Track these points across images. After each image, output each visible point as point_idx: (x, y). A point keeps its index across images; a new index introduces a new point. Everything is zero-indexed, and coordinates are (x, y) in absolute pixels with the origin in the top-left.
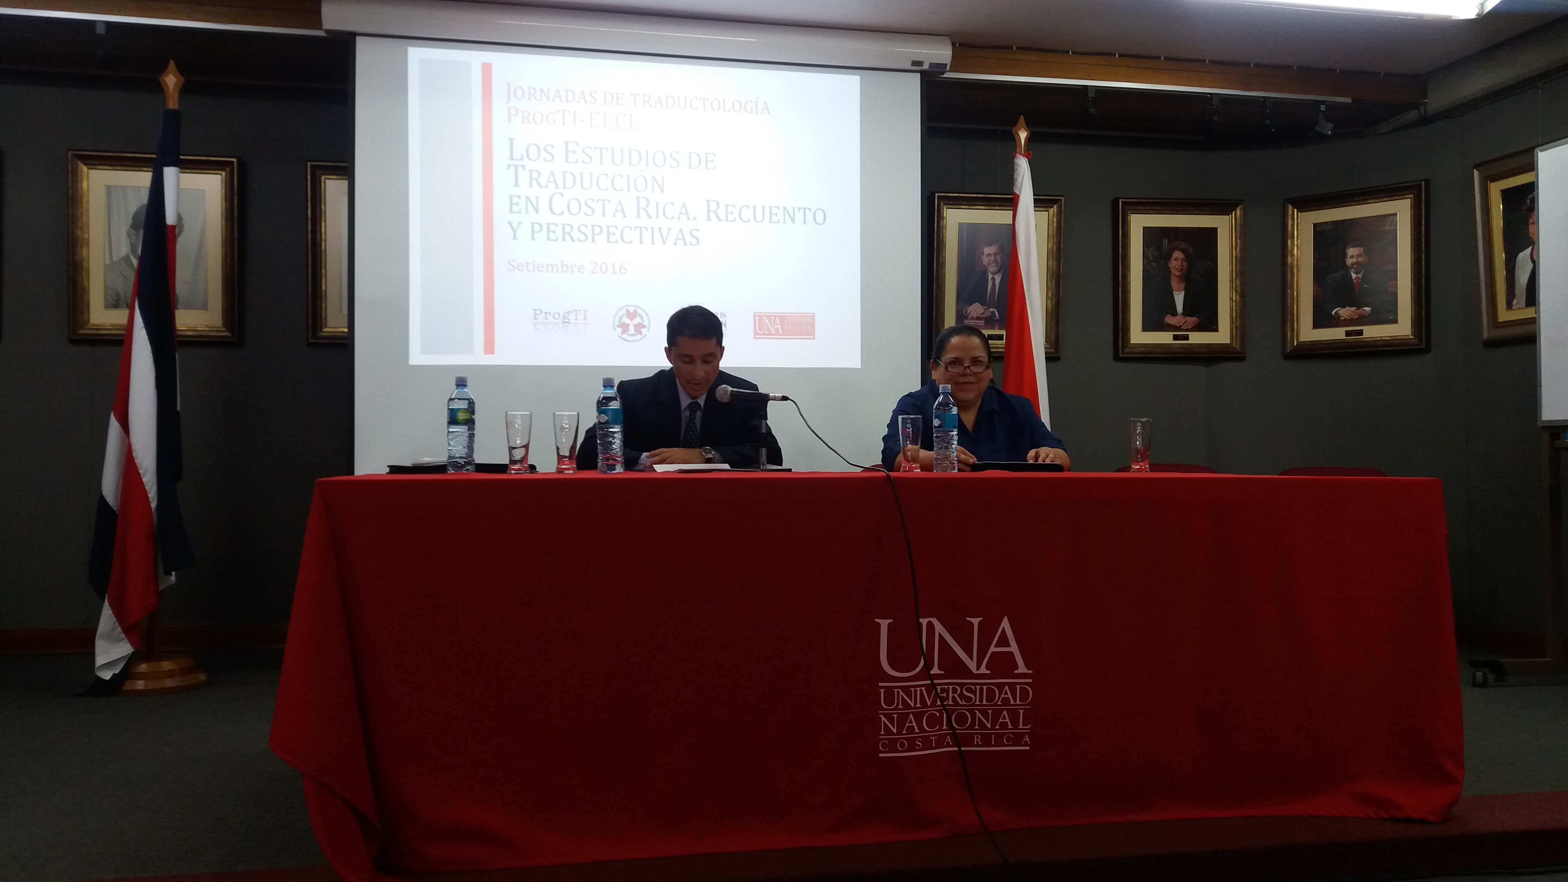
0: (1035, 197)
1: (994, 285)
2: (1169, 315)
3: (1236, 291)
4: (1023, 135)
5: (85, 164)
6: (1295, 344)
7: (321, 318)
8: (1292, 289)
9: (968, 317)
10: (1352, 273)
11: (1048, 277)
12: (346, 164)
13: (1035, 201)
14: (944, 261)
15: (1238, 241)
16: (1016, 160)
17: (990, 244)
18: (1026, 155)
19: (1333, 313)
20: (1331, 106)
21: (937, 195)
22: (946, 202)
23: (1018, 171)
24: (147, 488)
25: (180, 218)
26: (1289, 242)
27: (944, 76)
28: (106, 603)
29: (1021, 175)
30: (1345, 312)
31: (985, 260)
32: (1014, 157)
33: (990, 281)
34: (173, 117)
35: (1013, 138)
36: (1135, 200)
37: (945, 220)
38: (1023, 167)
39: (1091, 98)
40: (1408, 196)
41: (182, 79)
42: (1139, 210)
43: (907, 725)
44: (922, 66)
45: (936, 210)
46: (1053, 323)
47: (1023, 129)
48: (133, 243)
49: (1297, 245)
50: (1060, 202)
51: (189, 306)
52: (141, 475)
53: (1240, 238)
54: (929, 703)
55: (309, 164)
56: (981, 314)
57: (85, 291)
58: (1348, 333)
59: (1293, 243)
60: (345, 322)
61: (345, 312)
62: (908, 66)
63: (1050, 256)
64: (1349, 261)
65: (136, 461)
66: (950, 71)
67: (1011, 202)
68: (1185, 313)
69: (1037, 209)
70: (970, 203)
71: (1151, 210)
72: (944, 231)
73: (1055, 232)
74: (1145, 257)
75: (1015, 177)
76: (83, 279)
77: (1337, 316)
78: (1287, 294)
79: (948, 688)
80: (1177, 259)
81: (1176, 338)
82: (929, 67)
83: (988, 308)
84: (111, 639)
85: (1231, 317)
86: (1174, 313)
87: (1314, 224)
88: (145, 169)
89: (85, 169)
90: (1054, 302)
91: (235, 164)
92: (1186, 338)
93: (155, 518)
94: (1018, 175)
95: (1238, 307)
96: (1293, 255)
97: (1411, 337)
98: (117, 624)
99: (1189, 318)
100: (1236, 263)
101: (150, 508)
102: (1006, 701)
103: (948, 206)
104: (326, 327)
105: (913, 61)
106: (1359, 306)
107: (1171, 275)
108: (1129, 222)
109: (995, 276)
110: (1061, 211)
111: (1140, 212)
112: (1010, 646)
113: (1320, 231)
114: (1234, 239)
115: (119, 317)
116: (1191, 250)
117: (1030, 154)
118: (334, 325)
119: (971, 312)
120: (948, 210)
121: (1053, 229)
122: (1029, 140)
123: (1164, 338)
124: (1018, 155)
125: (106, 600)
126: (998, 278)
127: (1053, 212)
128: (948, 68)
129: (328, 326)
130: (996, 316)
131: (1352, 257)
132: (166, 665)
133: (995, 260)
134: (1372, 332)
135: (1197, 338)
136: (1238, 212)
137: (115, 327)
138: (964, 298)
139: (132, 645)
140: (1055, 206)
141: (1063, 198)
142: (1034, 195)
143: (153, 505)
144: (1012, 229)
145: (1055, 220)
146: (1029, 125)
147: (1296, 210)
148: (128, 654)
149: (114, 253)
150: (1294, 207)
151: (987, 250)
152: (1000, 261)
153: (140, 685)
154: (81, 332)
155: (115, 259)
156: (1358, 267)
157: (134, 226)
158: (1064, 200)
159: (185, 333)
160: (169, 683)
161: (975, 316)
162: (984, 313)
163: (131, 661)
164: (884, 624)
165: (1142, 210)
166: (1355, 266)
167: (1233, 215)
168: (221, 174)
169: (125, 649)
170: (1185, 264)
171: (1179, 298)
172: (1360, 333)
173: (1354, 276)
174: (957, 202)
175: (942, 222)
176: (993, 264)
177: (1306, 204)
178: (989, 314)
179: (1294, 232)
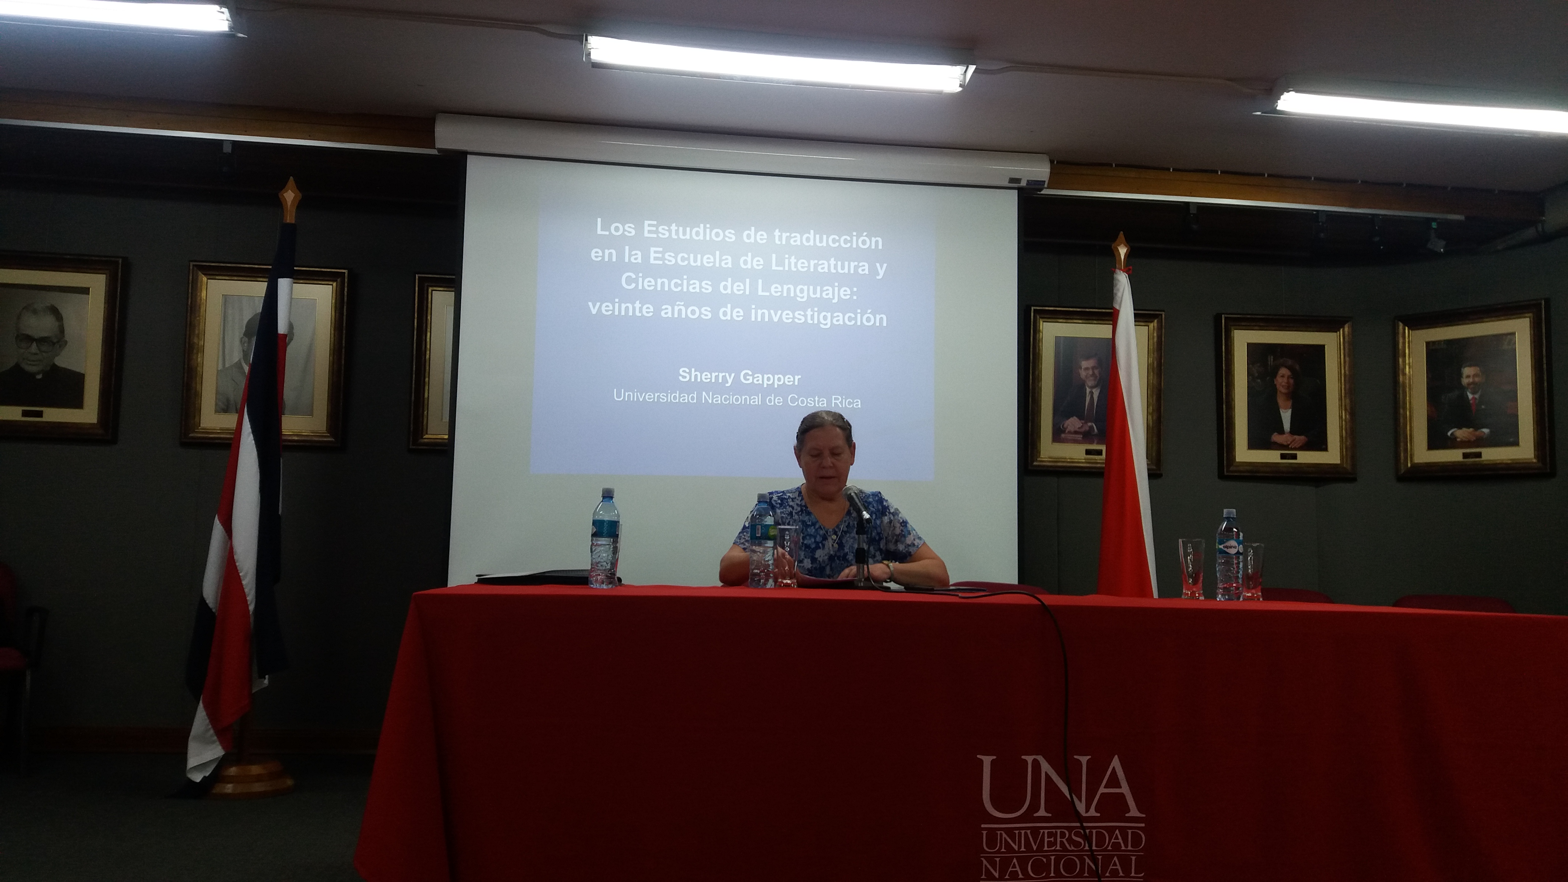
0: (1136, 312)
1: (1092, 397)
2: (1276, 433)
3: (1346, 410)
4: (1123, 251)
5: (205, 275)
6: (1409, 465)
7: (423, 425)
8: (1405, 408)
9: (1065, 431)
10: (1469, 394)
11: (1149, 392)
12: (454, 277)
13: (1136, 315)
14: (1040, 375)
15: (1347, 359)
16: (1115, 276)
17: (1087, 358)
18: (1126, 271)
19: (1449, 434)
20: (1442, 223)
21: (1033, 308)
22: (1042, 316)
23: (1118, 286)
24: (246, 590)
25: (291, 326)
26: (1401, 360)
27: (1042, 193)
28: (201, 705)
29: (1121, 290)
30: (1461, 433)
31: (1083, 374)
32: (1113, 272)
33: (1087, 395)
34: (289, 231)
35: (1113, 254)
36: (1239, 316)
37: (1041, 334)
38: (1123, 282)
39: (1194, 214)
40: (1526, 315)
41: (300, 195)
42: (1242, 325)
43: (1010, 869)
44: (1020, 183)
45: (1032, 323)
46: (1155, 439)
47: (1123, 245)
48: (245, 350)
49: (1409, 364)
50: (1160, 317)
51: (295, 412)
52: (242, 578)
53: (1349, 356)
54: (1035, 848)
55: (417, 275)
56: (1079, 428)
57: (198, 395)
58: (1465, 456)
59: (1404, 361)
60: (446, 429)
61: (446, 418)
62: (1006, 183)
63: (1151, 370)
64: (1465, 381)
65: (237, 564)
66: (1048, 188)
67: (1111, 317)
68: (1293, 431)
69: (1137, 323)
70: (1068, 317)
71: (1256, 326)
72: (1040, 345)
73: (1155, 346)
74: (1249, 373)
75: (1115, 291)
76: (196, 383)
77: (1454, 438)
78: (1400, 413)
79: (1056, 832)
80: (1283, 378)
81: (1283, 457)
82: (1027, 184)
83: (1086, 423)
84: (204, 741)
85: (1341, 436)
86: (1281, 431)
87: (1426, 343)
88: (261, 279)
89: (205, 279)
90: (1155, 418)
91: (346, 275)
92: (1294, 457)
93: (252, 619)
94: (1118, 290)
95: (1348, 426)
96: (1404, 374)
97: (1534, 461)
98: (210, 726)
99: (1296, 437)
100: (1345, 380)
101: (249, 611)
102: (1116, 847)
103: (1044, 320)
104: (427, 434)
105: (1010, 178)
106: (1477, 427)
107: (1276, 393)
108: (1232, 338)
109: (1094, 390)
110: (1162, 326)
111: (1244, 328)
112: (1121, 787)
113: (1433, 351)
114: (1342, 357)
115: (228, 421)
116: (1297, 367)
117: (1130, 269)
118: (435, 431)
119: (1069, 427)
120: (1044, 323)
121: (1153, 344)
122: (1128, 256)
123: (1272, 457)
124: (1118, 271)
125: (201, 701)
126: (1096, 393)
127: (1154, 326)
128: (1046, 186)
129: (429, 433)
130: (1094, 430)
131: (1468, 377)
132: (255, 769)
133: (1093, 374)
134: (1491, 455)
135: (1306, 457)
136: (1346, 329)
137: (224, 430)
138: (1061, 412)
139: (224, 748)
140: (1156, 321)
141: (1163, 313)
142: (1134, 310)
143: (251, 608)
144: (1111, 344)
145: (1155, 335)
146: (1128, 242)
147: (1407, 328)
148: (218, 758)
149: (227, 357)
150: (1405, 325)
151: (1085, 364)
152: (1098, 375)
153: (229, 788)
154: (191, 435)
155: (227, 365)
156: (1475, 386)
157: (247, 334)
158: (1165, 315)
159: (290, 438)
160: (258, 787)
161: (1072, 430)
162: (1082, 426)
163: (222, 763)
164: (987, 760)
165: (1246, 326)
166: (1472, 386)
167: (1341, 332)
168: (332, 285)
169: (216, 752)
170: (1292, 381)
171: (1286, 416)
172: (1479, 455)
173: (1470, 396)
174: (1054, 316)
175: (1038, 335)
176: (1091, 378)
177: (1417, 322)
178: (1087, 429)
179: (1405, 351)
